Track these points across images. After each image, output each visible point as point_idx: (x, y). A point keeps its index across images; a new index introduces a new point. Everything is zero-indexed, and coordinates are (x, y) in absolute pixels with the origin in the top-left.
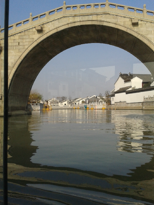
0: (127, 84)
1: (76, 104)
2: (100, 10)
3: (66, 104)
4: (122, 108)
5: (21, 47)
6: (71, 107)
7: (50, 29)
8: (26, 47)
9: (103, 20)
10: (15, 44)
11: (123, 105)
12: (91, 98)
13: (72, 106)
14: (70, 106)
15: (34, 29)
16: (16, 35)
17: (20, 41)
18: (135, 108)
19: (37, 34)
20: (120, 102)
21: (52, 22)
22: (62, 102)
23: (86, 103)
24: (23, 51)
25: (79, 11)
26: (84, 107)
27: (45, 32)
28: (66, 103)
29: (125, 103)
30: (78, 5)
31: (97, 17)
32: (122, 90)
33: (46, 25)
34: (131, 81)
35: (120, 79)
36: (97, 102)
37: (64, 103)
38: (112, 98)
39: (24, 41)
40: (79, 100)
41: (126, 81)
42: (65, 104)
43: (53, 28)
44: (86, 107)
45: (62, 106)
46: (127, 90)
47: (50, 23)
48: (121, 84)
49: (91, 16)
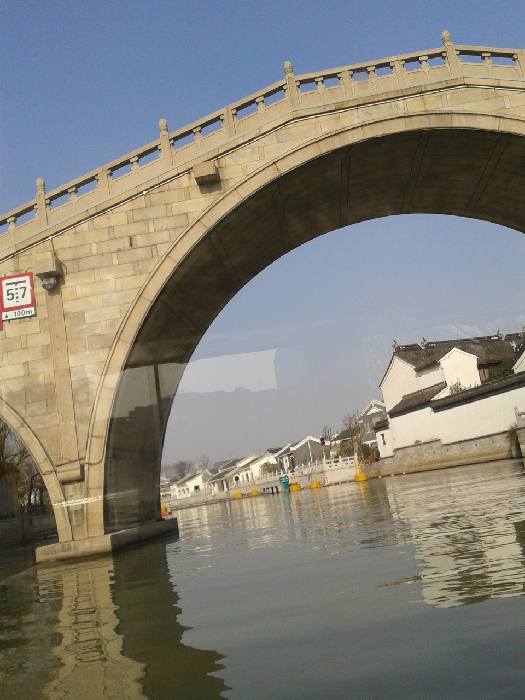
0: (429, 379)
1: (237, 479)
2: (428, 75)
3: (201, 488)
4: (430, 463)
5: (141, 253)
6: (222, 495)
7: (250, 171)
8: (163, 250)
9: (446, 109)
10: (115, 245)
11: (429, 456)
12: (297, 447)
13: (226, 489)
14: (215, 489)
15: (185, 180)
16: (117, 209)
17: (134, 229)
18: (483, 458)
19: (200, 195)
20: (418, 444)
21: (254, 144)
22: (184, 482)
23: (284, 470)
24: (152, 266)
25: (350, 89)
26: (278, 484)
27: (232, 184)
28: (198, 481)
29: (436, 445)
30: (344, 70)
31: (424, 103)
32: (416, 402)
33: (232, 158)
34: (439, 364)
35: (398, 363)
36: (328, 457)
37: (191, 485)
38: (378, 434)
39: (152, 230)
40: (248, 465)
41: (420, 370)
42: (197, 488)
43: (260, 165)
44: (287, 485)
45: (184, 496)
46: (436, 398)
47: (248, 149)
48: (403, 380)
49: (400, 103)
